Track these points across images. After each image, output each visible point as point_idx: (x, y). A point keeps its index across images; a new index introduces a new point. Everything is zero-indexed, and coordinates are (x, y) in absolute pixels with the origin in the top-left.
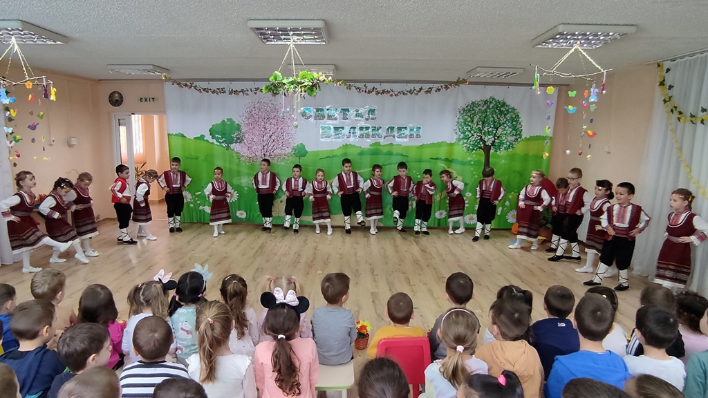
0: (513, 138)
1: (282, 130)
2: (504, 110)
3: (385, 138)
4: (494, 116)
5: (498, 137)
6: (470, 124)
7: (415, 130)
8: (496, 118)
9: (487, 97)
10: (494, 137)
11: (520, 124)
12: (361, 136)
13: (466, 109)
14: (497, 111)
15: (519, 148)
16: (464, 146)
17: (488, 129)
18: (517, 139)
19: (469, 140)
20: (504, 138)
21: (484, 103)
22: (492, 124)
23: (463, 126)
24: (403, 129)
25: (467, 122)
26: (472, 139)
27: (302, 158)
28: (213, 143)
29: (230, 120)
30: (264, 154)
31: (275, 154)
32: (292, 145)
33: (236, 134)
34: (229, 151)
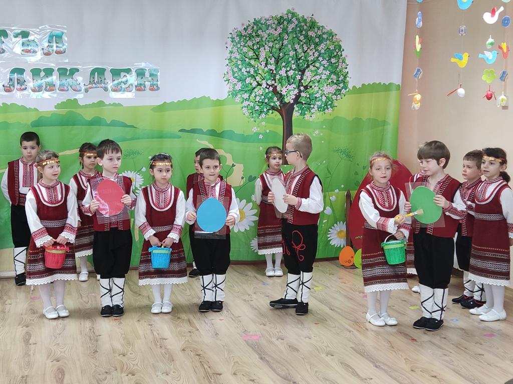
0: (332, 89)
2: (314, 35)
4: (297, 47)
5: (306, 87)
6: (252, 62)
7: (147, 74)
8: (300, 51)
9: (281, 11)
10: (299, 86)
11: (344, 62)
13: (244, 33)
14: (302, 38)
15: (344, 106)
16: (243, 105)
17: (287, 71)
18: (340, 90)
19: (253, 95)
20: (316, 89)
21: (276, 22)
22: (293, 62)
23: (240, 67)
24: (122, 74)
25: (247, 60)
26: (259, 91)
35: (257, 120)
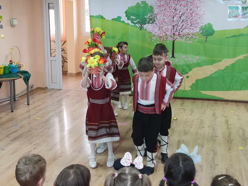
1: (192, 11)
27: (209, 37)
28: (128, 24)
29: (144, 3)
30: (174, 34)
31: (184, 34)
32: (200, 25)
33: (149, 15)
34: (142, 31)
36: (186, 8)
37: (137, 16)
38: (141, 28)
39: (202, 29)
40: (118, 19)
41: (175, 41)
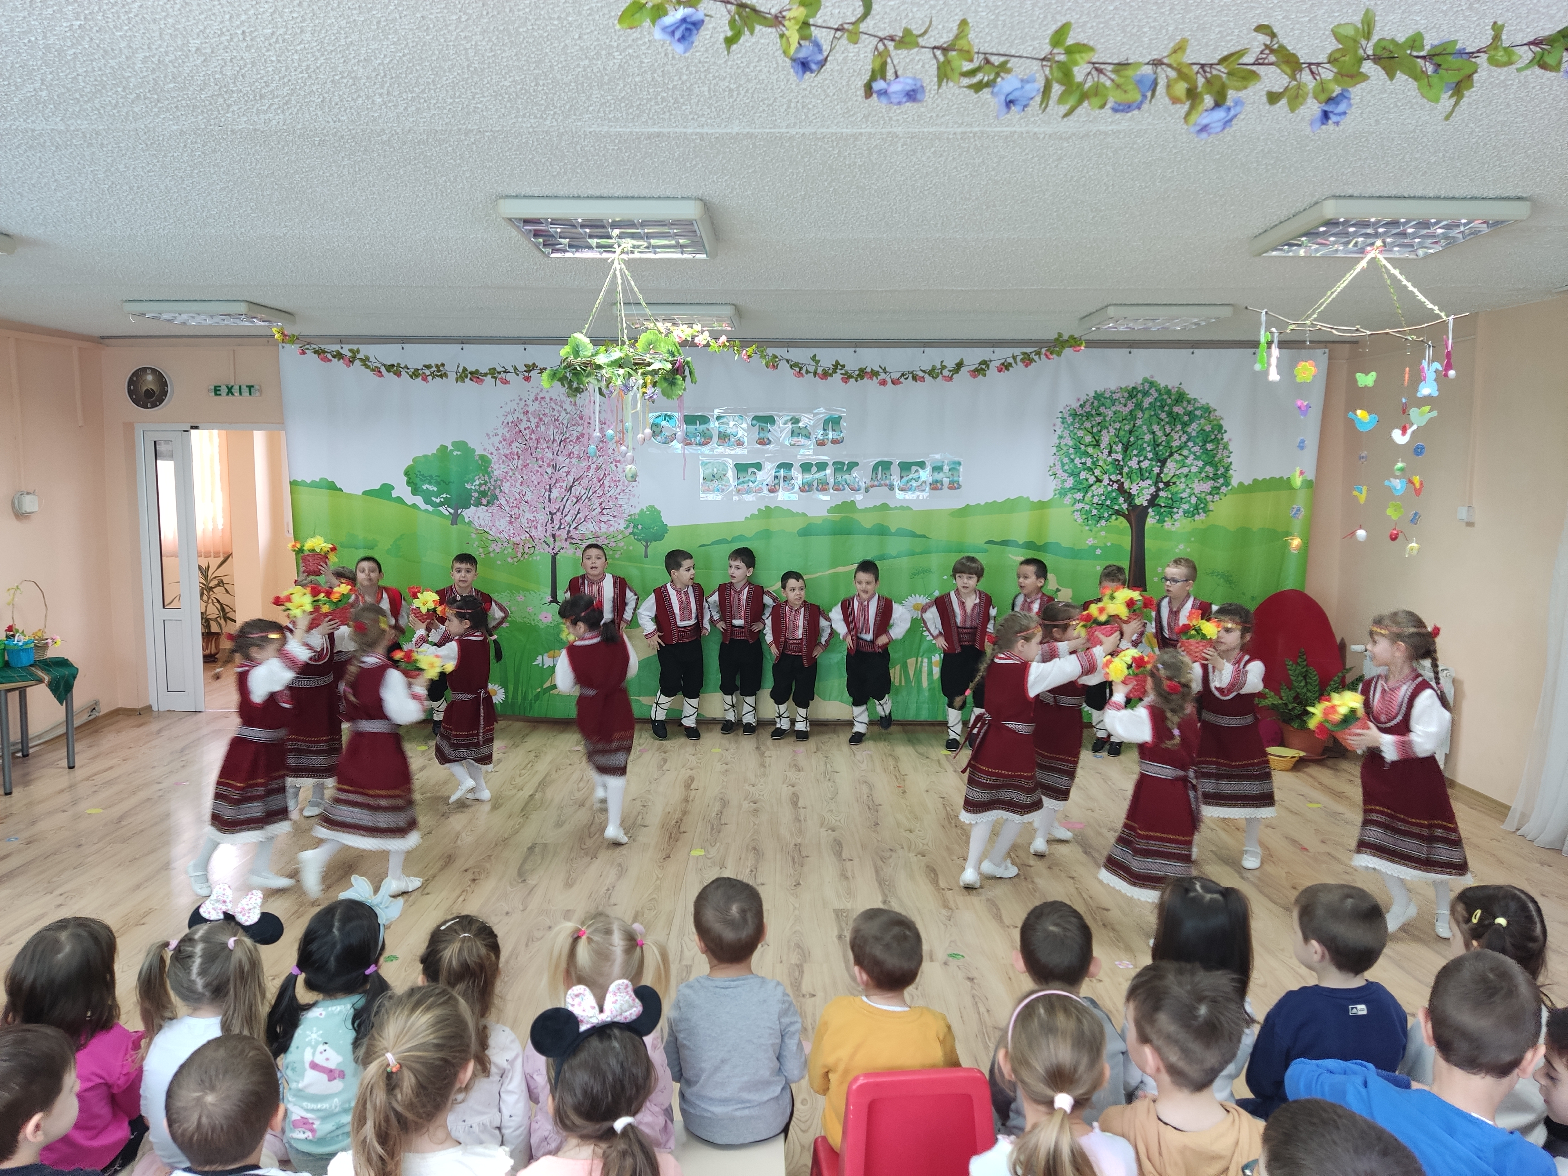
0: (1207, 486)
1: (601, 473)
2: (1181, 411)
3: (867, 490)
4: (1156, 428)
5: (1167, 484)
6: (1090, 450)
7: (946, 468)
8: (1159, 433)
9: (1135, 379)
10: (1156, 484)
11: (1225, 448)
12: (807, 488)
13: (1079, 411)
14: (1163, 416)
15: (1224, 510)
16: (1075, 508)
17: (1139, 462)
18: (1219, 488)
19: (1090, 494)
20: (1182, 486)
21: (1126, 395)
22: (1149, 449)
23: (1072, 457)
24: (914, 468)
25: (1083, 447)
26: (1098, 489)
27: (653, 545)
28: (414, 506)
29: (461, 445)
30: (554, 536)
31: (583, 535)
32: (628, 511)
33: (477, 483)
34: (460, 526)
35: (1094, 529)
36: (584, 464)
37: (443, 484)
38: (455, 519)
39: (632, 521)
40: (385, 491)
41: (558, 557)
